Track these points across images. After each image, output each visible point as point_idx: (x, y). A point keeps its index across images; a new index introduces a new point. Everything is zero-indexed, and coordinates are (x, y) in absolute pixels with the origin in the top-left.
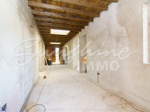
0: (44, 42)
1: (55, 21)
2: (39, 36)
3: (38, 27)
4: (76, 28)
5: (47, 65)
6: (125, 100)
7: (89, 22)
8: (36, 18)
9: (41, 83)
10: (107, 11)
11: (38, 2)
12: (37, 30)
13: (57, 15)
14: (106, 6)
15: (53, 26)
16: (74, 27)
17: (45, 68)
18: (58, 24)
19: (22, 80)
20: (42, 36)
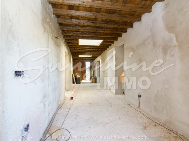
0: (71, 54)
1: (84, 30)
2: (66, 48)
3: (64, 38)
4: (111, 36)
5: (75, 83)
6: (175, 132)
7: (127, 28)
8: (62, 27)
9: (67, 105)
10: (150, 12)
11: (64, 9)
12: (64, 41)
13: (86, 22)
14: (149, 7)
15: (82, 35)
16: (107, 35)
17: (73, 87)
18: (88, 33)
19: (46, 99)
20: (69, 48)
